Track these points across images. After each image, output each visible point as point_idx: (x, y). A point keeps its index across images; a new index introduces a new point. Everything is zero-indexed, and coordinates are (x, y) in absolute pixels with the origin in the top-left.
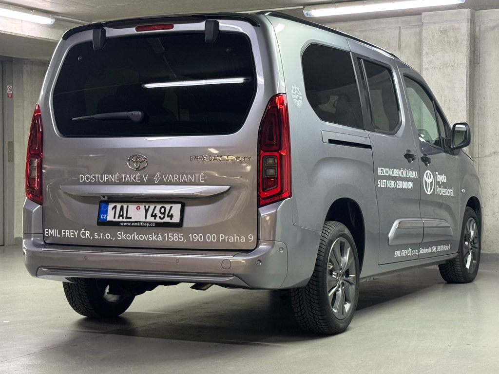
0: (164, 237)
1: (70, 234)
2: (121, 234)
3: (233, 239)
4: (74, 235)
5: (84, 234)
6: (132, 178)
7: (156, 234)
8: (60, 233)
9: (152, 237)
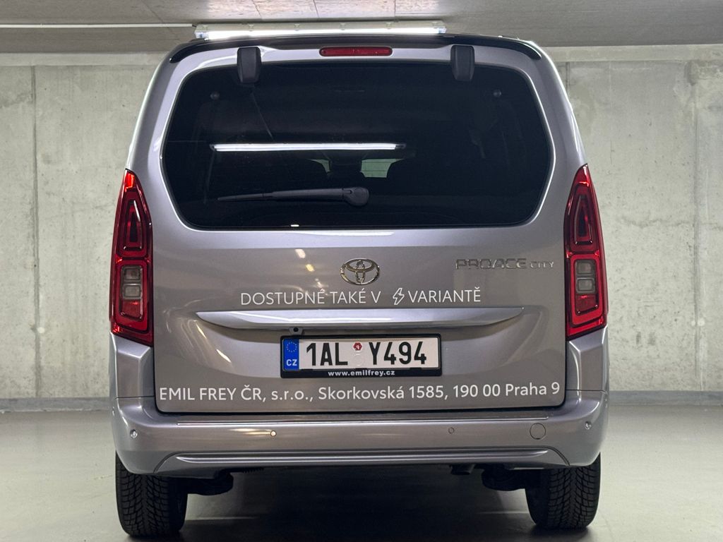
0: (407, 393)
1: (217, 395)
2: (326, 392)
3: (527, 390)
4: (228, 396)
5: (248, 394)
6: (351, 297)
7: (395, 388)
8: (195, 394)
9: (386, 393)
